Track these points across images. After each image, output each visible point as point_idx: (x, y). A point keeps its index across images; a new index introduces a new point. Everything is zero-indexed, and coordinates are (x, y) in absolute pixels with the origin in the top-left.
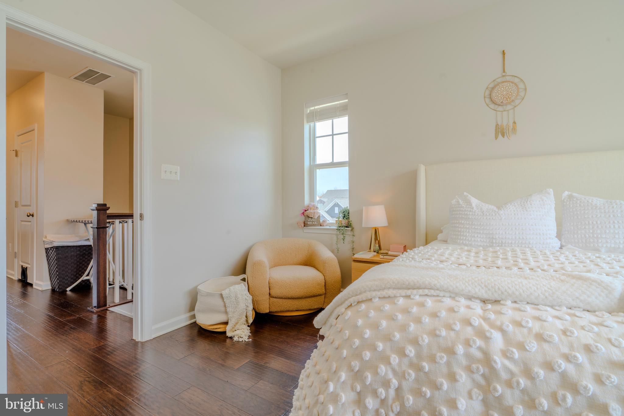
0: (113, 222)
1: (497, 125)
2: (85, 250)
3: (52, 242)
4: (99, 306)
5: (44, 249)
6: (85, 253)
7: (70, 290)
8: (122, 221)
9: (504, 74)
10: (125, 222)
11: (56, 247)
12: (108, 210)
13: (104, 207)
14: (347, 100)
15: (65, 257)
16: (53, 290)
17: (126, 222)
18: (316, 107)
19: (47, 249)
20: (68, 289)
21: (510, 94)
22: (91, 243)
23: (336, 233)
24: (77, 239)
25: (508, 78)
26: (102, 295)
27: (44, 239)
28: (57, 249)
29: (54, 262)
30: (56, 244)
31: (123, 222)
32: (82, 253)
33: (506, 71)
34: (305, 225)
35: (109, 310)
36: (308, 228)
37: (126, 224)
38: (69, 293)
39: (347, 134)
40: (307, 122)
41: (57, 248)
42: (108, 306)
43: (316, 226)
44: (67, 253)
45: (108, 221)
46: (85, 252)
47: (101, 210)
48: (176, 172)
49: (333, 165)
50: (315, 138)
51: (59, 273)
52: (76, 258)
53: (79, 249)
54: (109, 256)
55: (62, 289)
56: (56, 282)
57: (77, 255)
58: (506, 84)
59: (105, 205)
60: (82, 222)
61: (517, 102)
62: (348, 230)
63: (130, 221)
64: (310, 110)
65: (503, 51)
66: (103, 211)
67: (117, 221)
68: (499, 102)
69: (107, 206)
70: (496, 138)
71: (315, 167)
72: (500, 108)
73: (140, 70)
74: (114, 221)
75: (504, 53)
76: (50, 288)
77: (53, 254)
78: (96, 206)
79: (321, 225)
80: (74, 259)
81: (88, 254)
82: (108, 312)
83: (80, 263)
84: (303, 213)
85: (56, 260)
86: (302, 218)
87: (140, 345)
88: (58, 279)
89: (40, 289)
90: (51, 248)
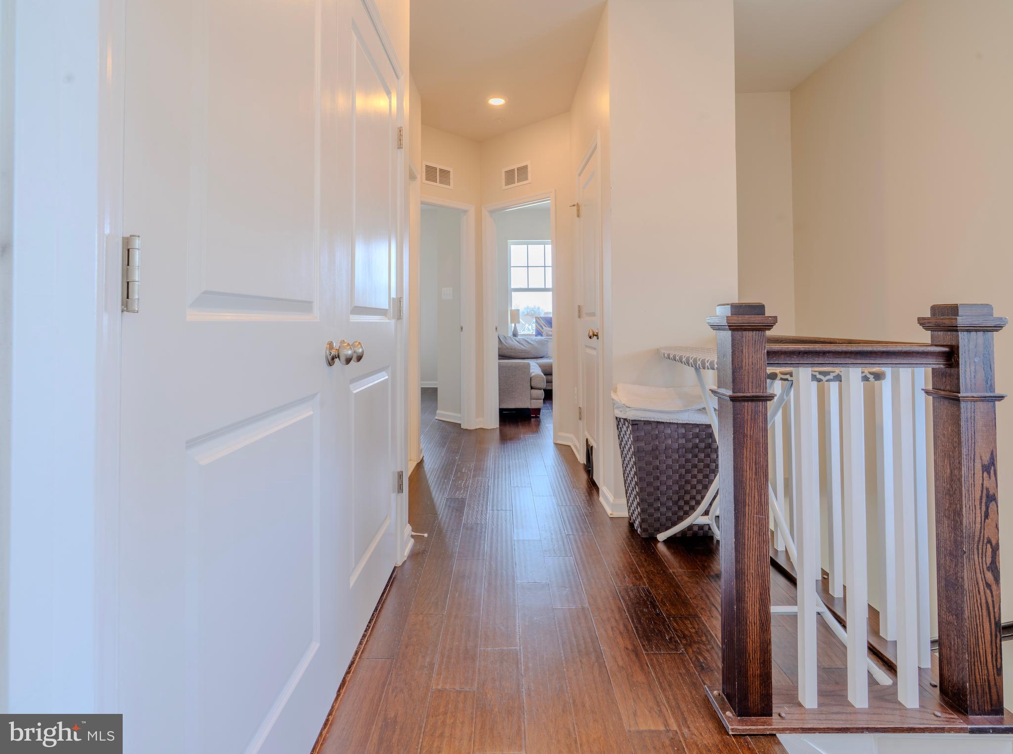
0: (788, 377)
2: (697, 436)
3: (626, 405)
4: (743, 709)
6: (696, 446)
7: (665, 543)
8: (820, 373)
10: (831, 377)
11: (632, 421)
12: (769, 327)
13: (756, 319)
15: (653, 450)
16: (631, 527)
17: (838, 378)
19: (618, 422)
20: (662, 537)
22: (712, 427)
24: (679, 405)
27: (613, 397)
28: (636, 427)
30: (631, 415)
31: (824, 379)
32: (690, 445)
37: (834, 386)
41: (635, 423)
42: (775, 719)
44: (657, 438)
45: (772, 375)
46: (697, 441)
47: (745, 330)
52: (677, 456)
53: (684, 431)
54: (777, 506)
55: (647, 531)
56: (637, 506)
57: (678, 449)
59: (759, 309)
66: (751, 333)
67: (804, 374)
69: (767, 315)
74: (791, 374)
76: (626, 514)
77: (628, 437)
80: (673, 458)
81: (705, 448)
83: (688, 471)
85: (634, 453)
88: (639, 504)
89: (609, 511)
90: (625, 420)
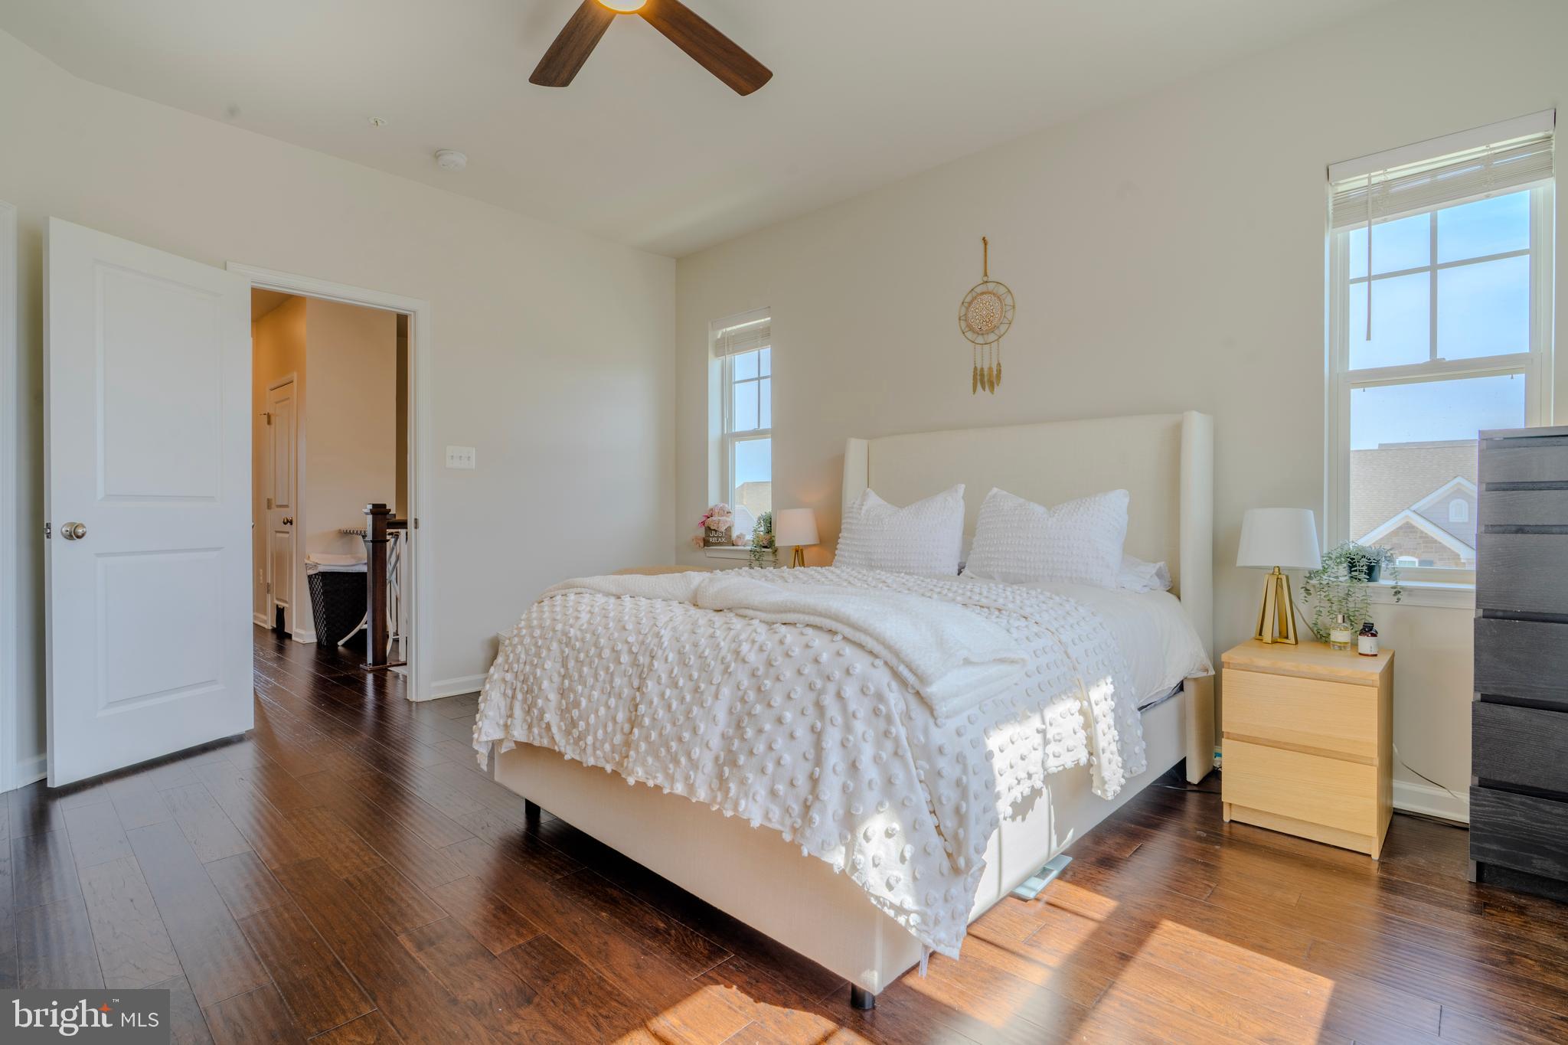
1: (975, 368)
3: (316, 565)
4: (375, 663)
5: (307, 577)
7: (343, 645)
9: (985, 279)
11: (322, 573)
12: (388, 513)
13: (383, 509)
14: (769, 319)
15: (334, 590)
16: (319, 644)
18: (729, 329)
19: (310, 577)
20: (340, 643)
21: (992, 314)
22: (364, 569)
23: (748, 557)
24: (353, 562)
25: (991, 286)
26: (379, 647)
27: (307, 561)
28: (324, 577)
29: (320, 598)
30: (321, 569)
33: (988, 274)
34: (706, 543)
35: (390, 670)
36: (712, 549)
38: (340, 649)
39: (769, 379)
40: (717, 355)
41: (324, 575)
42: (388, 664)
43: (721, 545)
44: (338, 583)
45: (389, 531)
47: (377, 514)
48: (469, 457)
49: (757, 434)
50: (732, 383)
51: (327, 616)
52: (352, 594)
53: (356, 578)
55: (332, 642)
56: (323, 630)
57: (352, 589)
58: (986, 296)
59: (381, 505)
60: (357, 533)
61: (1003, 328)
62: (768, 552)
63: (402, 532)
64: (723, 334)
65: (984, 239)
66: (379, 516)
68: (976, 328)
69: (387, 508)
70: (974, 391)
71: (729, 438)
72: (980, 340)
73: (414, 312)
75: (986, 243)
76: (315, 640)
77: (318, 585)
78: (370, 507)
79: (733, 545)
80: (347, 594)
82: (388, 672)
84: (703, 523)
85: (322, 593)
86: (701, 532)
87: (414, 705)
88: (325, 626)
89: (301, 641)
90: (315, 574)
